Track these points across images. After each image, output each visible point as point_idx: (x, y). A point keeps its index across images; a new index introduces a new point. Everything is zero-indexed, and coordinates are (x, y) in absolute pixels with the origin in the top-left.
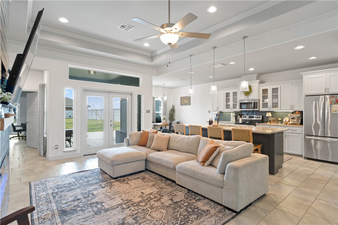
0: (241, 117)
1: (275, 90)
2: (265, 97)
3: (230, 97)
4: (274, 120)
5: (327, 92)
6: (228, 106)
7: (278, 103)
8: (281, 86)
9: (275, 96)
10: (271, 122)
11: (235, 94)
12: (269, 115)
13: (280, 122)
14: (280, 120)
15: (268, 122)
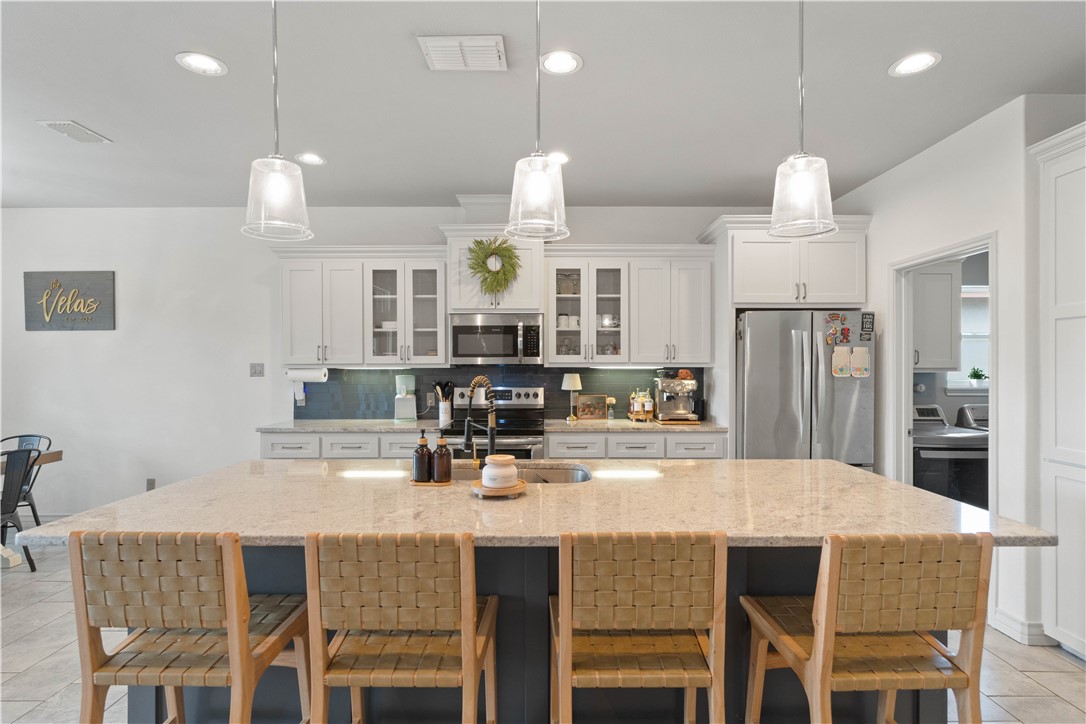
0: (448, 395)
1: (609, 278)
2: (568, 307)
3: (399, 296)
4: (589, 406)
5: (802, 301)
6: (383, 342)
7: (618, 333)
8: (629, 264)
9: (609, 305)
10: (579, 414)
11: (425, 281)
12: (572, 383)
13: (611, 411)
14: (613, 406)
15: (569, 415)
